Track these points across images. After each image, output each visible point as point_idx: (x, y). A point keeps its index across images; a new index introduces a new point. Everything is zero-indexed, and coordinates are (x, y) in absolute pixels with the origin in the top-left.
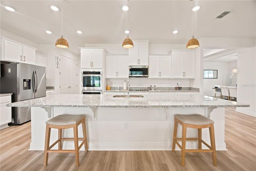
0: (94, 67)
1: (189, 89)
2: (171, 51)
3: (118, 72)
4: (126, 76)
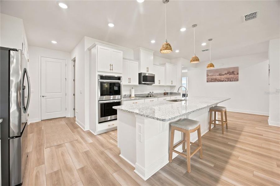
0: (114, 71)
1: (171, 94)
2: (165, 64)
3: (130, 79)
4: (137, 83)
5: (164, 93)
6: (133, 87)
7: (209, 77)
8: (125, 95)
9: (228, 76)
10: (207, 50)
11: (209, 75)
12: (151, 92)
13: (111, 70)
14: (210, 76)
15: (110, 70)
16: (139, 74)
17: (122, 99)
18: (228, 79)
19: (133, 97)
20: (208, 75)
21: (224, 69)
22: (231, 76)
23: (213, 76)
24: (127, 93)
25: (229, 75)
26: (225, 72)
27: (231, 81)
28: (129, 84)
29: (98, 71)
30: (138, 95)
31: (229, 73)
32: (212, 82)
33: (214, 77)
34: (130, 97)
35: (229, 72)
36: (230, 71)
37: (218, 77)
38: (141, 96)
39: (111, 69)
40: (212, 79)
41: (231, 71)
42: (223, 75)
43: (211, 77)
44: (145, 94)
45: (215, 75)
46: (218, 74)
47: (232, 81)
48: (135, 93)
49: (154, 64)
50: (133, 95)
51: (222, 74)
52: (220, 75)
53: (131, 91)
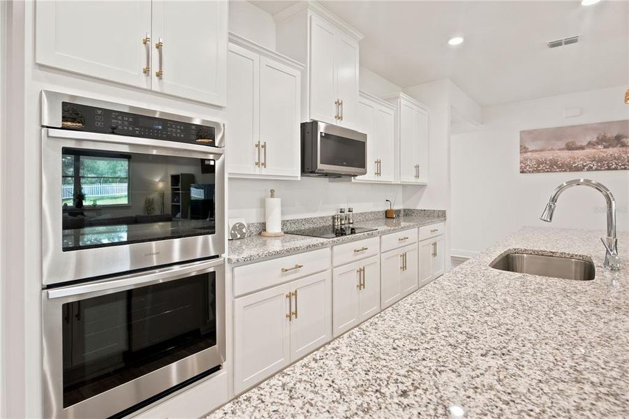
0: (172, 85)
2: (397, 97)
3: (264, 146)
4: (294, 167)
5: (386, 212)
6: (275, 186)
7: (529, 155)
8: (238, 228)
9: (600, 151)
10: (569, 42)
11: (531, 147)
12: (345, 207)
13: (155, 79)
14: (532, 151)
15: (147, 71)
16: (303, 126)
17: (225, 255)
18: (597, 163)
19: (276, 236)
20: (524, 150)
21: (586, 129)
22: (611, 151)
23: (542, 150)
24: (249, 217)
25: (605, 147)
26: (589, 139)
27: (609, 169)
28: (258, 171)
29: (41, 66)
30: (294, 222)
31: (604, 141)
32: (538, 171)
33: (549, 155)
34: (260, 234)
35: (605, 136)
36: (609, 135)
37: (565, 156)
38: (307, 226)
39: (155, 68)
40: (539, 163)
41: (612, 133)
42: (582, 148)
43: (536, 155)
44: (322, 218)
45: (552, 149)
46: (564, 146)
47: (616, 169)
48: (283, 213)
49: (362, 94)
50: (274, 227)
51: (579, 144)
52: (570, 147)
53: (263, 204)
